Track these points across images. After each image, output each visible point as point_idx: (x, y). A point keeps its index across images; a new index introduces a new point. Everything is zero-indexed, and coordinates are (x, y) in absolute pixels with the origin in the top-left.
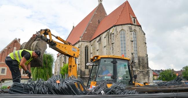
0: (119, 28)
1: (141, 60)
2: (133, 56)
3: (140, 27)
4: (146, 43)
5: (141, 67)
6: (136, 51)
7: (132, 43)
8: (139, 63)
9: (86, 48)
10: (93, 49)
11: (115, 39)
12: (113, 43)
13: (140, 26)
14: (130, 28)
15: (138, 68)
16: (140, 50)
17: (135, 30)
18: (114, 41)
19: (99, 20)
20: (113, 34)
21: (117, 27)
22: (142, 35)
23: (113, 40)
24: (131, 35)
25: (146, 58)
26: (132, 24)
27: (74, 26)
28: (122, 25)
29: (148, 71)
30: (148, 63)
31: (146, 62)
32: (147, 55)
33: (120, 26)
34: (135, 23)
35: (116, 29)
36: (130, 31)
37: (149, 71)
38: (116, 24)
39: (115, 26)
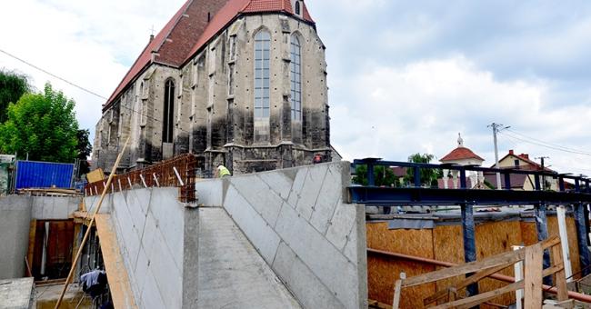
0: (254, 23)
1: (309, 119)
2: (288, 104)
3: (311, 28)
4: (325, 73)
5: (309, 139)
6: (298, 94)
7: (286, 68)
8: (304, 129)
9: (167, 83)
10: (184, 86)
11: (239, 51)
12: (233, 63)
13: (312, 24)
14: (282, 24)
15: (300, 143)
16: (307, 92)
17: (297, 32)
18: (235, 57)
19: (209, 14)
20: (235, 36)
21: (248, 18)
22: (318, 49)
23: (234, 54)
24: (286, 42)
25: (325, 114)
26: (289, 15)
27: (152, 36)
28: (260, 13)
29: (327, 151)
30: (328, 129)
31: (324, 126)
32: (328, 107)
33: (257, 18)
34: (298, 13)
35: (245, 24)
36: (283, 32)
37: (330, 151)
38: (246, 11)
39: (242, 15)
